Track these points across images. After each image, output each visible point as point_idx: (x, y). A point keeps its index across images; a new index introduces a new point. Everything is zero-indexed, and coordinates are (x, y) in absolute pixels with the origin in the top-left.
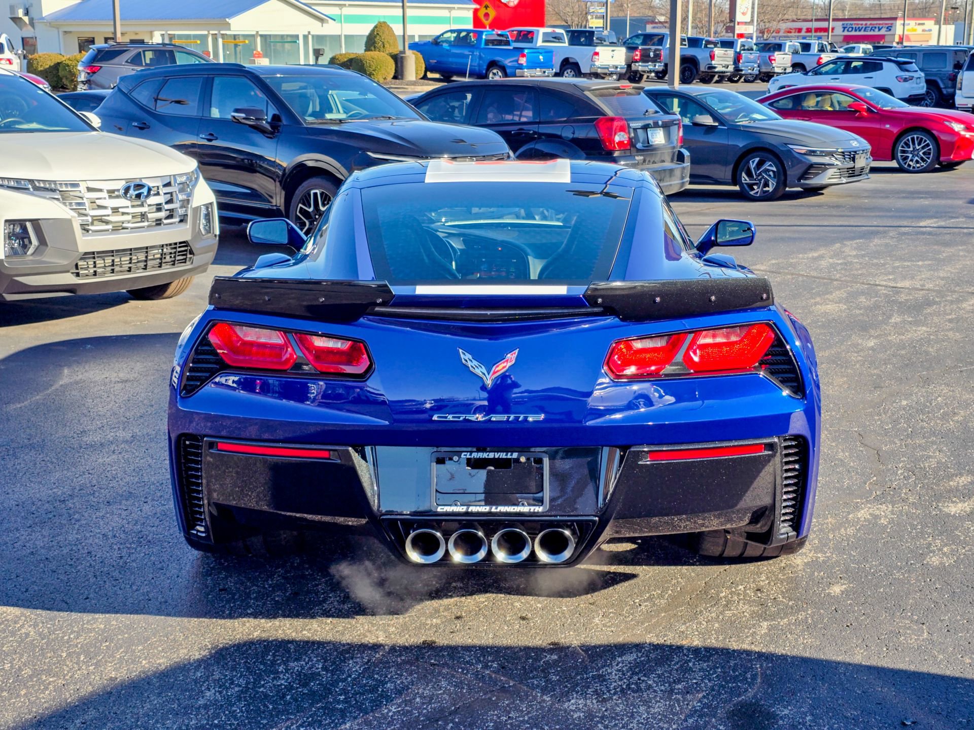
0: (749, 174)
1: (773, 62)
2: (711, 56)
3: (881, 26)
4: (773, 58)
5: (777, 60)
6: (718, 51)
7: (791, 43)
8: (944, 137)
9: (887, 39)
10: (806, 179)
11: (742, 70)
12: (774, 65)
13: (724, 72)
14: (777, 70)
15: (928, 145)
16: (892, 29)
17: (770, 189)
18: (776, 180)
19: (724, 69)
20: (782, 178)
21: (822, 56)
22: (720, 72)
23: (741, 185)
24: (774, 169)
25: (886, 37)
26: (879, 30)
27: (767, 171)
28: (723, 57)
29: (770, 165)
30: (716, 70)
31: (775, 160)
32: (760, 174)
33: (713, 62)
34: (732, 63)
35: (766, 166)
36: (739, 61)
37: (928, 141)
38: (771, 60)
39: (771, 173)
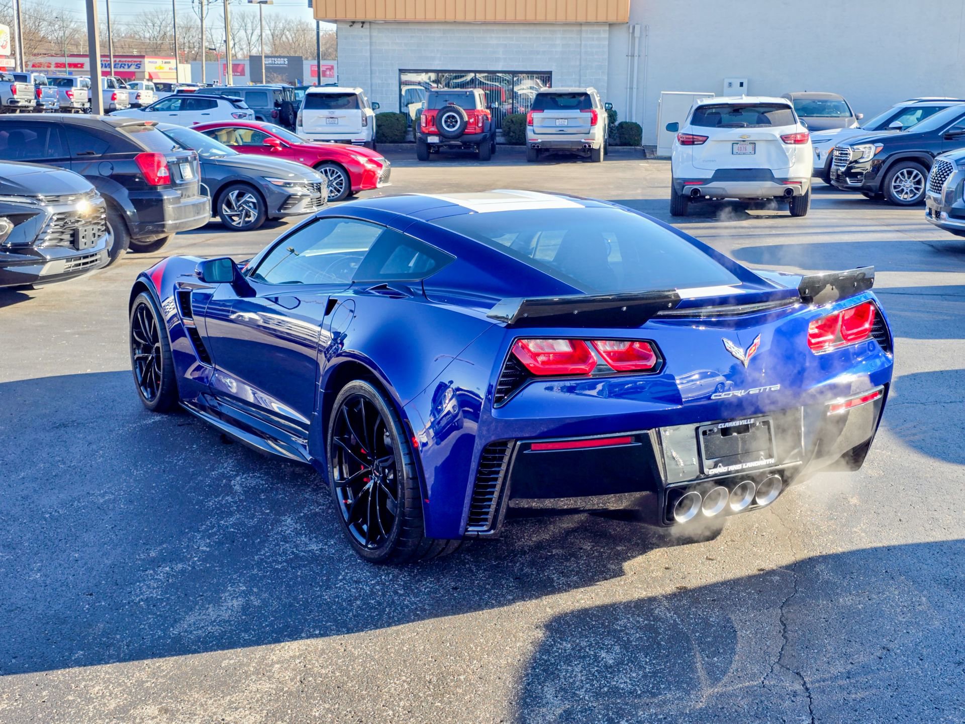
0: (229, 205)
1: (71, 97)
2: (12, 90)
3: (130, 64)
4: (70, 93)
5: (75, 94)
6: (19, 85)
7: (82, 79)
8: (353, 169)
9: (137, 75)
10: (286, 209)
11: (43, 105)
12: (72, 100)
13: (28, 107)
14: (76, 105)
15: (339, 176)
16: (141, 66)
17: (252, 219)
18: (257, 211)
19: (26, 104)
20: (263, 209)
21: (115, 92)
22: (22, 107)
23: (222, 217)
24: (254, 200)
25: (136, 74)
26: (129, 67)
27: (246, 202)
28: (25, 91)
29: (250, 197)
30: (20, 104)
31: (255, 192)
32: (240, 206)
33: (15, 97)
34: (33, 97)
35: (247, 198)
36: (39, 96)
37: (339, 173)
38: (68, 96)
39: (251, 204)
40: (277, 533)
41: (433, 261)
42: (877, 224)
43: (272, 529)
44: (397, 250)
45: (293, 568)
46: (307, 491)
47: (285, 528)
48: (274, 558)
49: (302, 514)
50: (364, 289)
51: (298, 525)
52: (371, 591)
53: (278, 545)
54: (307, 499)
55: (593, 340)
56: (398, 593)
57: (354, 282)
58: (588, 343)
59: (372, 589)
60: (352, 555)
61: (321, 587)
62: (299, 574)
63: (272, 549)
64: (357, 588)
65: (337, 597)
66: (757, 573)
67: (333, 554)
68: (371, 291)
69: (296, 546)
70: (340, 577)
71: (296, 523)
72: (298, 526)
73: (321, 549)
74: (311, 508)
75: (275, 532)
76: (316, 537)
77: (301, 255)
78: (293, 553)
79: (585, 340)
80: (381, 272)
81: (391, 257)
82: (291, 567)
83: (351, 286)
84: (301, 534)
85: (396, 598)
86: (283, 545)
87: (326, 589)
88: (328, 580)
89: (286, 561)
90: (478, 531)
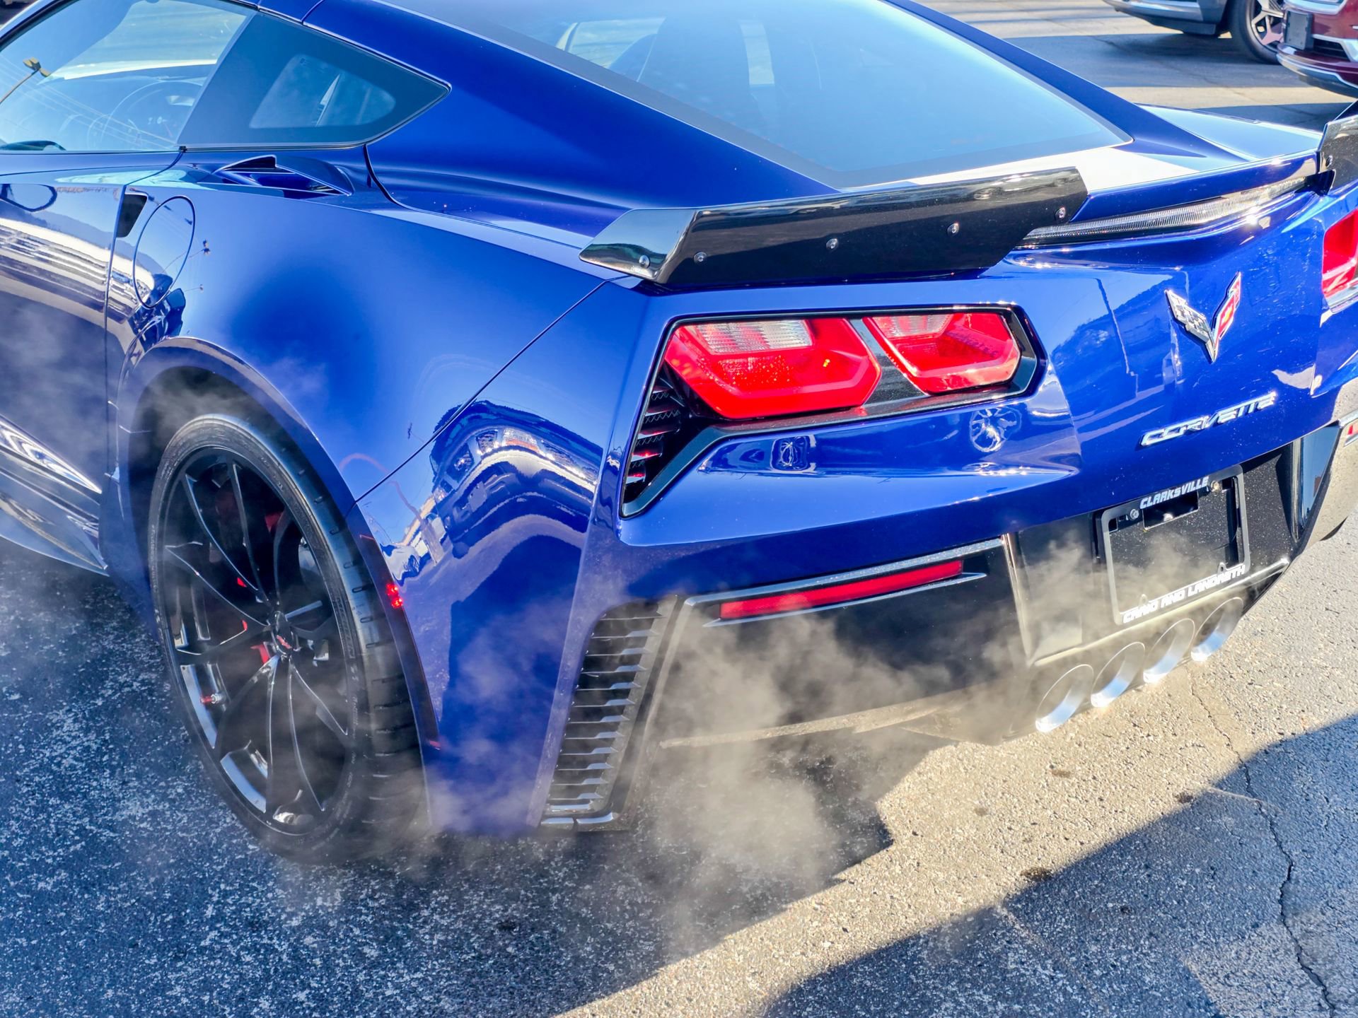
40: (42, 768)
41: (387, 97)
42: (1011, 8)
43: (28, 755)
44: (290, 67)
45: (86, 888)
46: (107, 629)
47: (60, 749)
48: (35, 856)
49: (100, 702)
50: (213, 168)
51: (92, 736)
52: (295, 956)
53: (41, 808)
54: (111, 652)
55: (866, 314)
56: (362, 955)
57: (183, 149)
58: (858, 326)
59: (296, 950)
60: (233, 828)
61: (161, 950)
62: (100, 907)
63: (29, 823)
64: (254, 949)
65: (207, 986)
66: (1179, 806)
67: (185, 829)
68: (231, 173)
69: (90, 809)
70: (210, 912)
71: (87, 731)
72: (92, 741)
73: (153, 814)
74: (122, 679)
75: (34, 764)
76: (138, 775)
77: (55, 75)
78: (81, 831)
79: (850, 317)
80: (254, 124)
81: (276, 86)
82: (79, 884)
83: (178, 158)
84: (100, 767)
85: (361, 977)
86: (56, 807)
87: (177, 959)
88: (179, 922)
89: (66, 864)
90: (575, 816)
